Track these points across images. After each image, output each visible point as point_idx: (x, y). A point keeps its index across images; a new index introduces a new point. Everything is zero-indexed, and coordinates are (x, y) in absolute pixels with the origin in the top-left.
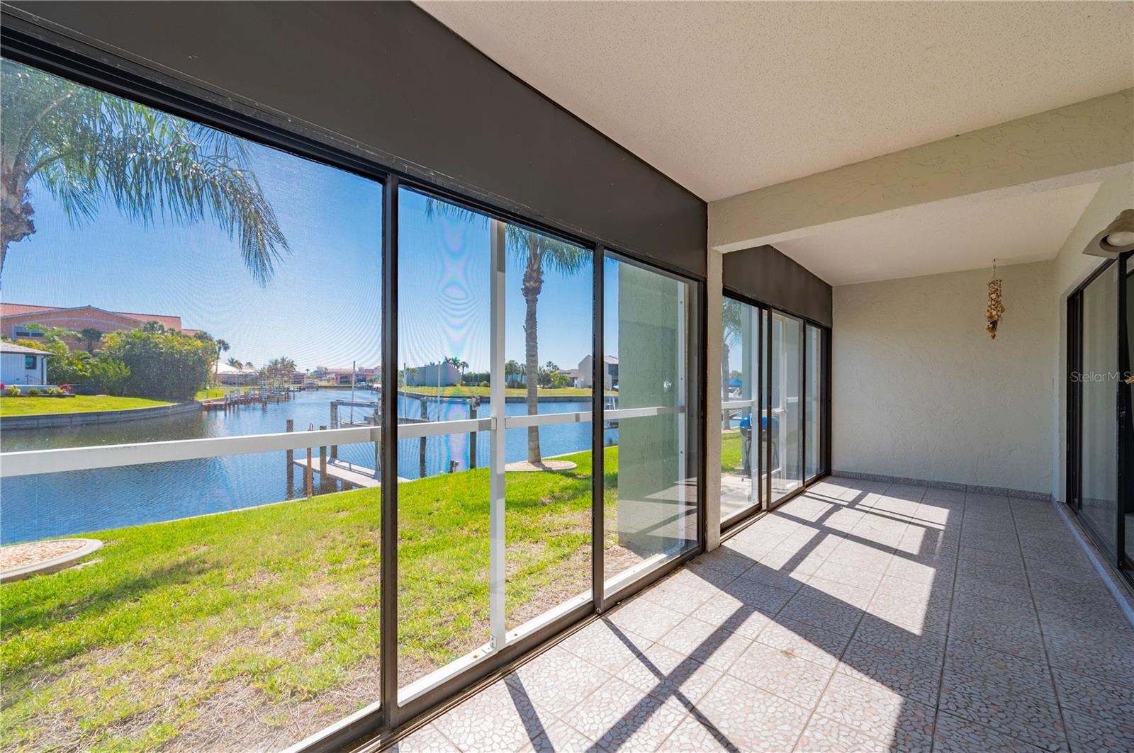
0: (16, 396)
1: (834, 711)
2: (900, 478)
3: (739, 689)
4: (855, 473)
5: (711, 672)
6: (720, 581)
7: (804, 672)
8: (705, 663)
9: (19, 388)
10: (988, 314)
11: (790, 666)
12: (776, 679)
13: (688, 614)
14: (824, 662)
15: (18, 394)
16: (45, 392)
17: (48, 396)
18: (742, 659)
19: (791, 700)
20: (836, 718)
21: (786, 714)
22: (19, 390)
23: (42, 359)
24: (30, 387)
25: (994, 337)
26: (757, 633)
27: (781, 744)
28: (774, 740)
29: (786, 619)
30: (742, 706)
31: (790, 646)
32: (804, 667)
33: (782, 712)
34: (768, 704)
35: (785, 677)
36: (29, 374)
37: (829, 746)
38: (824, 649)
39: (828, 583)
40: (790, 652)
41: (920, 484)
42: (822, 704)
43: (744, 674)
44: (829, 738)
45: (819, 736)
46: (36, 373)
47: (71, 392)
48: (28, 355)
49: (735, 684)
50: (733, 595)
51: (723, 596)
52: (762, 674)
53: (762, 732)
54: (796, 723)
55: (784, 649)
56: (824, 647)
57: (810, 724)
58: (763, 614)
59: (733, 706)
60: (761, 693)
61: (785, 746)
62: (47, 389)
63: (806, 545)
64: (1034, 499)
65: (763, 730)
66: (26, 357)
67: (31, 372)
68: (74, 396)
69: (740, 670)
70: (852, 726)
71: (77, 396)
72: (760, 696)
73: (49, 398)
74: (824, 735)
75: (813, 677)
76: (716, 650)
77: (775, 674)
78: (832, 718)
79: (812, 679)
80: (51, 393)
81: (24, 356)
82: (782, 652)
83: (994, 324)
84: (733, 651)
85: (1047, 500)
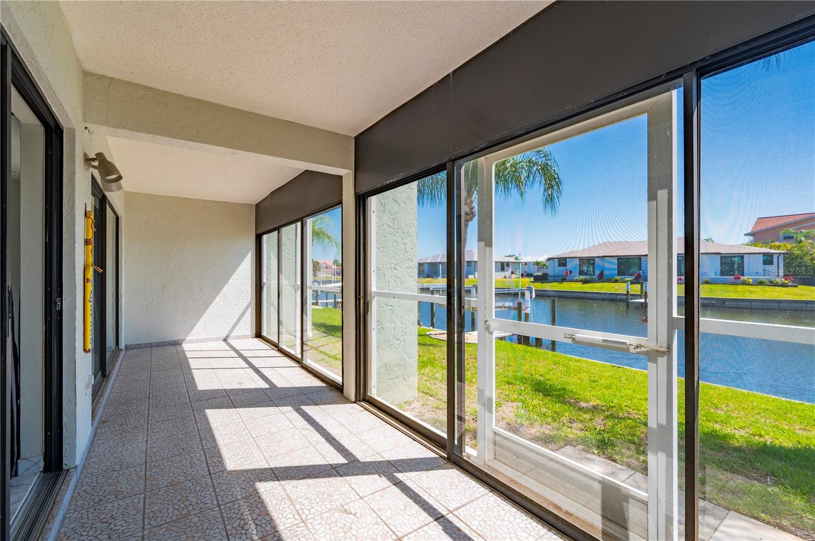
0: (748, 284)
9: (751, 279)
15: (751, 283)
16: (772, 282)
17: (773, 286)
22: (751, 281)
23: (778, 257)
24: (760, 278)
36: (767, 269)
46: (772, 268)
47: (793, 282)
48: (765, 254)
62: (773, 280)
66: (764, 256)
67: (768, 267)
68: (796, 286)
71: (799, 286)
73: (773, 287)
80: (776, 283)
81: (762, 255)
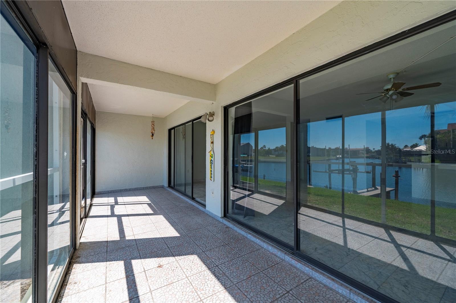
1: (191, 272)
2: (123, 189)
3: (162, 292)
4: (106, 191)
5: (146, 296)
6: (101, 258)
7: (171, 268)
8: (139, 295)
10: (151, 131)
11: (166, 270)
12: (167, 278)
13: (104, 283)
14: (172, 260)
18: (149, 281)
19: (179, 280)
20: (193, 273)
21: (183, 285)
25: (152, 139)
26: (142, 268)
27: (193, 295)
28: (190, 296)
29: (145, 255)
30: (170, 296)
31: (157, 263)
32: (169, 266)
33: (181, 286)
34: (175, 287)
35: (169, 275)
37: (201, 283)
38: (167, 257)
39: (142, 235)
40: (160, 265)
41: (130, 190)
42: (186, 273)
43: (157, 285)
44: (198, 280)
45: (197, 283)
49: (158, 292)
50: (115, 261)
51: (111, 264)
52: (162, 280)
53: (186, 297)
54: (188, 285)
55: (157, 266)
56: (166, 256)
57: (191, 282)
58: (135, 259)
59: (168, 299)
60: (169, 286)
61: (194, 295)
63: (118, 225)
64: (160, 188)
65: (185, 296)
69: (154, 285)
70: (198, 272)
72: (171, 287)
74: (197, 281)
75: (174, 267)
76: (136, 287)
77: (165, 276)
78: (192, 274)
79: (175, 268)
82: (158, 267)
83: (153, 135)
84: (143, 281)
85: (163, 187)
